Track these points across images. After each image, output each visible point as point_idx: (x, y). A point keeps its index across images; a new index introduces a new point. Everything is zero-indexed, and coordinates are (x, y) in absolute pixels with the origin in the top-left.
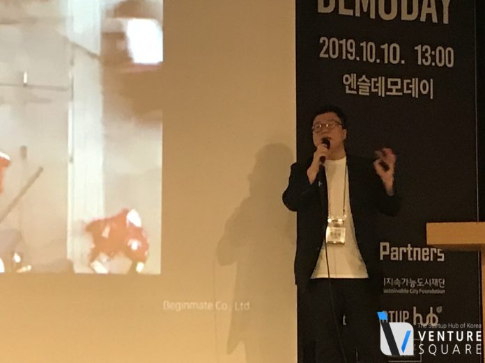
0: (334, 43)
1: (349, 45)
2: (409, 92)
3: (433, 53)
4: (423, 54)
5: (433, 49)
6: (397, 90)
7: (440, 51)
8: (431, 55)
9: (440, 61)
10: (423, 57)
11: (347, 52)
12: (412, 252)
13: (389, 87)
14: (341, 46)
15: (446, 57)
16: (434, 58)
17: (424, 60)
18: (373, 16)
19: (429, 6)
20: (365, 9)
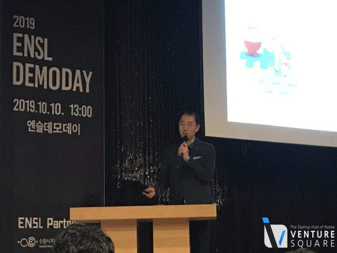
0: (22, 102)
1: (31, 104)
2: (66, 131)
3: (80, 109)
4: (75, 109)
5: (80, 107)
6: (59, 130)
7: (84, 108)
8: (79, 110)
9: (84, 114)
10: (74, 111)
11: (30, 108)
12: (66, 223)
13: (55, 128)
14: (26, 104)
15: (87, 111)
16: (80, 112)
17: (75, 113)
18: (45, 87)
19: (78, 82)
20: (41, 84)
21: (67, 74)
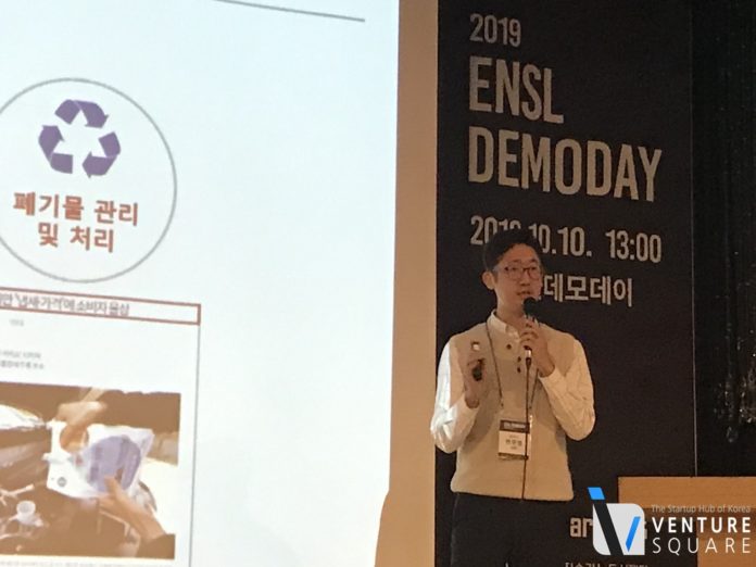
0: (491, 224)
2: (598, 296)
3: (632, 242)
4: (618, 242)
5: (633, 236)
6: (581, 294)
7: (642, 240)
8: (628, 244)
9: (642, 254)
10: (618, 246)
13: (570, 288)
15: (650, 249)
16: (633, 249)
17: (619, 252)
18: (546, 188)
19: (626, 176)
20: (536, 180)
21: (599, 155)
